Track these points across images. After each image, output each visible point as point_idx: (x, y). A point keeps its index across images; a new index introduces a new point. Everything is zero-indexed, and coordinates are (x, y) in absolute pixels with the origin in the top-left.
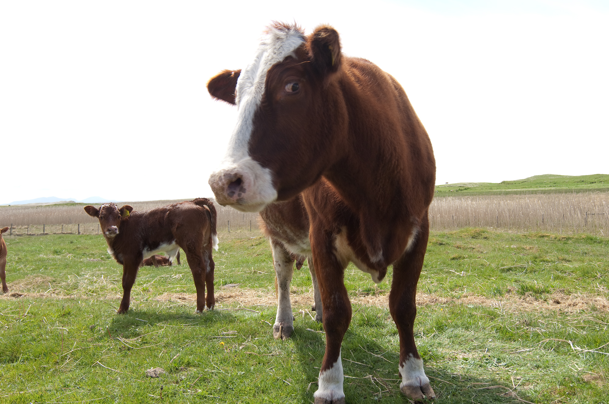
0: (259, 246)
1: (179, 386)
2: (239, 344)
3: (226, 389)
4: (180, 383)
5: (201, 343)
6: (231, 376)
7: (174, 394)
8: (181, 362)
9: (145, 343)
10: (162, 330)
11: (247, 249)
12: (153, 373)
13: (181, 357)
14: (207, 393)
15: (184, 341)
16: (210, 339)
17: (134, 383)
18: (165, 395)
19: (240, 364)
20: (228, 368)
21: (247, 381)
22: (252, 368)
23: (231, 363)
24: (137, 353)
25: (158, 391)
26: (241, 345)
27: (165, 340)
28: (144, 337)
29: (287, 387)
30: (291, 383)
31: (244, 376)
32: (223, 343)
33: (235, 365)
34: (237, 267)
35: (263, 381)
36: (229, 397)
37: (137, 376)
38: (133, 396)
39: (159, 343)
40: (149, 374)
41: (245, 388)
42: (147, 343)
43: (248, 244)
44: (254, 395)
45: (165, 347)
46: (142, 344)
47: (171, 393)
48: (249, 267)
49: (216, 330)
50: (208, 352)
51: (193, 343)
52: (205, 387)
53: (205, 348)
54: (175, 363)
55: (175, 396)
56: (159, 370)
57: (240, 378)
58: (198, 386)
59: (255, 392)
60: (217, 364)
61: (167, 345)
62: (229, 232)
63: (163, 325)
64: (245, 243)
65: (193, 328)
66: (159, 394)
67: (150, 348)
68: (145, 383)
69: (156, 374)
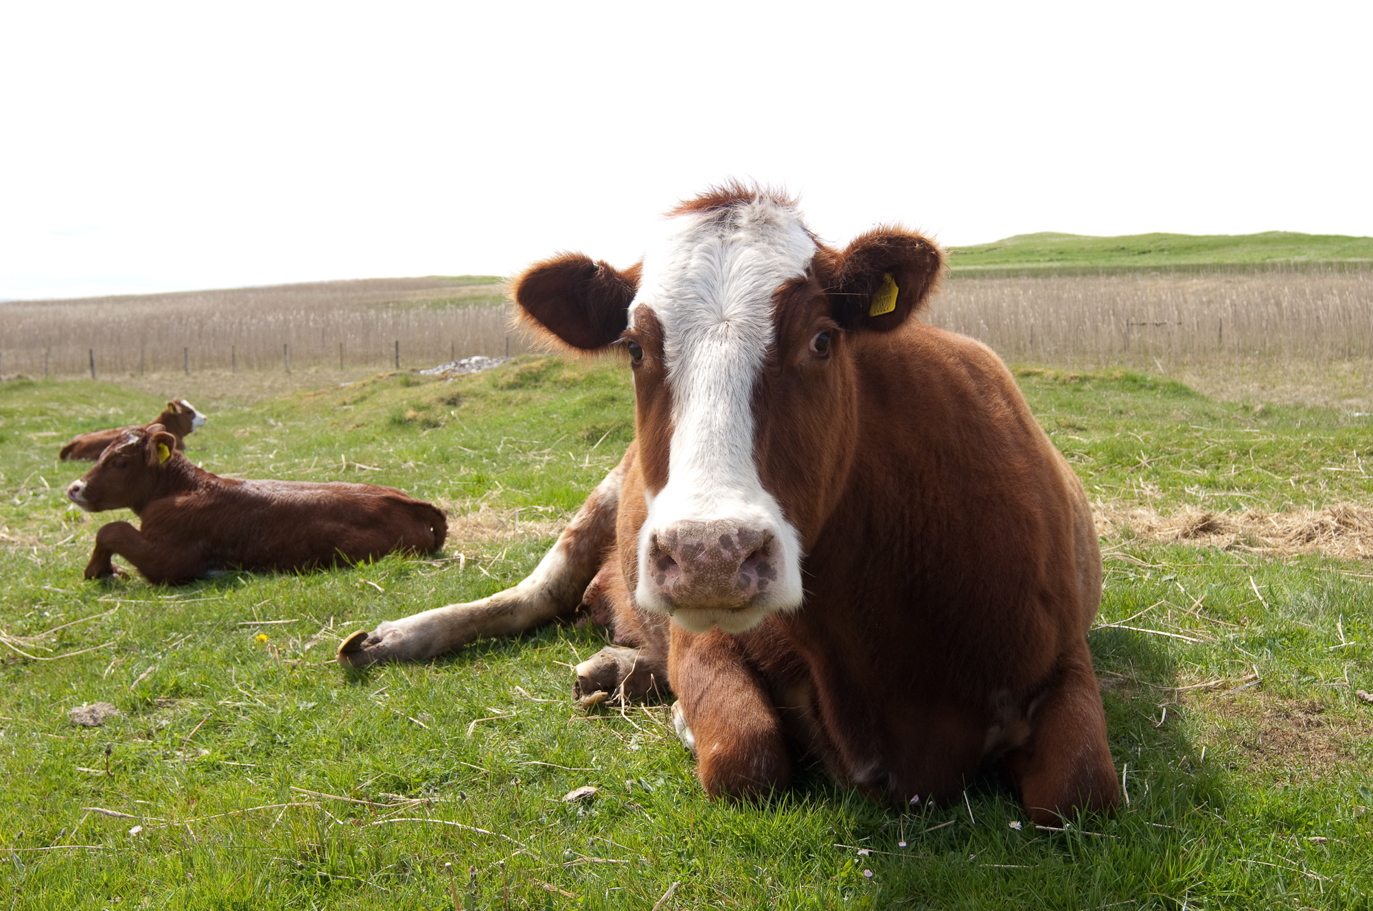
0: (360, 406)
1: (153, 745)
2: (303, 638)
3: (269, 747)
4: (156, 737)
5: (208, 638)
6: (282, 713)
7: (142, 764)
8: (158, 686)
9: (66, 646)
10: (112, 612)
11: (332, 412)
12: (88, 715)
13: (159, 675)
14: (224, 757)
15: (166, 636)
16: (232, 630)
17: (40, 741)
18: (119, 766)
19: (307, 685)
20: (273, 697)
21: (321, 725)
22: (334, 694)
23: (283, 683)
24: (48, 671)
25: (101, 757)
26: (310, 639)
27: (120, 635)
28: (64, 630)
29: (418, 734)
30: (428, 723)
31: (316, 713)
32: (264, 637)
33: (292, 687)
34: (307, 454)
35: (360, 722)
36: (278, 763)
37: (47, 726)
38: (38, 774)
39: (103, 643)
40: (77, 720)
41: (317, 741)
42: (72, 645)
43: (333, 400)
44: (339, 754)
45: (118, 652)
46: (59, 649)
47: (135, 762)
48: (335, 456)
49: (248, 609)
50: (228, 660)
51: (189, 641)
52: (219, 743)
53: (220, 650)
54: (143, 689)
55: (145, 769)
56: (102, 709)
57: (304, 719)
58: (202, 742)
59: (342, 747)
60: (249, 687)
61: (123, 648)
62: (288, 371)
63: (113, 600)
64: (327, 397)
65: (189, 604)
66: (104, 766)
67: (81, 656)
68: (69, 740)
69: (95, 720)
